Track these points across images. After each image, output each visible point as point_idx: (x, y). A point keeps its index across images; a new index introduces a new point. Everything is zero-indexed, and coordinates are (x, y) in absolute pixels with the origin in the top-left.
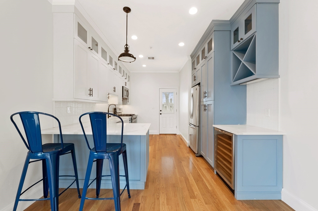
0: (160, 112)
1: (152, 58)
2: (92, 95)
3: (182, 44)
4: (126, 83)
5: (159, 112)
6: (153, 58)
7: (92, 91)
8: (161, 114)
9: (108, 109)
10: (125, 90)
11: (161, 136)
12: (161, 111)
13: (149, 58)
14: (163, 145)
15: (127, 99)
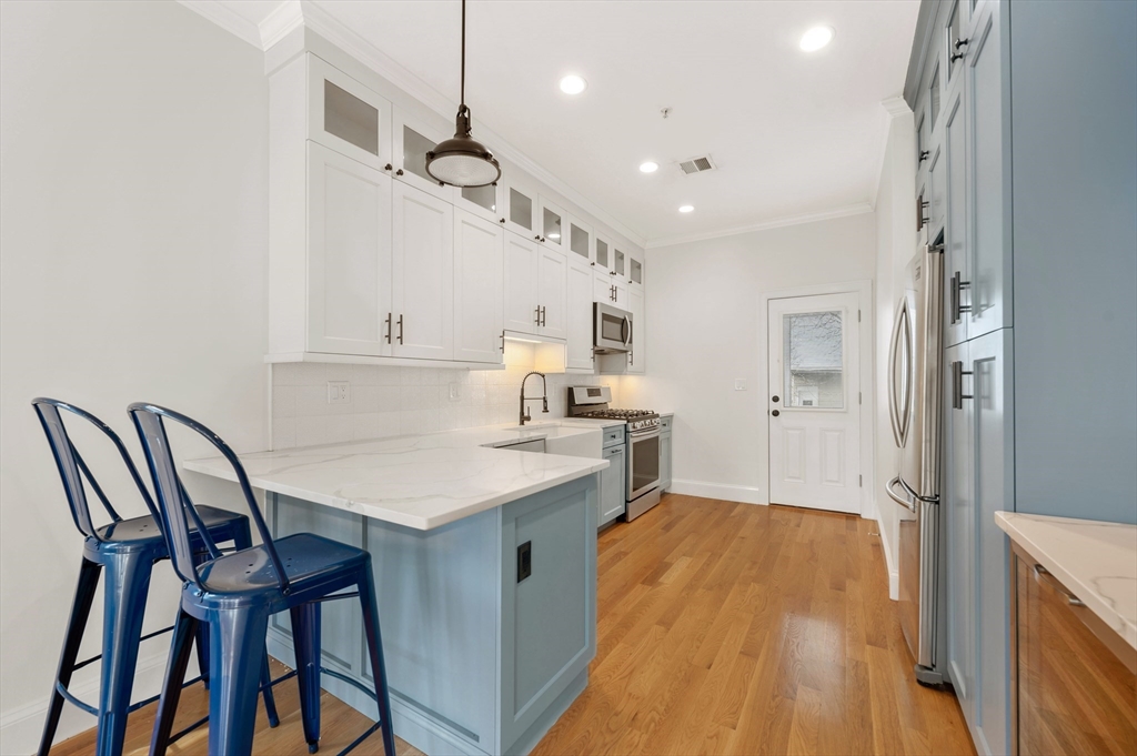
0: (775, 406)
1: (697, 161)
2: (401, 337)
3: (815, 39)
4: (614, 290)
5: (765, 405)
6: (703, 164)
7: (401, 322)
8: (776, 413)
9: (522, 390)
10: (606, 317)
11: (776, 514)
12: (776, 399)
13: (686, 168)
14: (754, 563)
15: (626, 352)
